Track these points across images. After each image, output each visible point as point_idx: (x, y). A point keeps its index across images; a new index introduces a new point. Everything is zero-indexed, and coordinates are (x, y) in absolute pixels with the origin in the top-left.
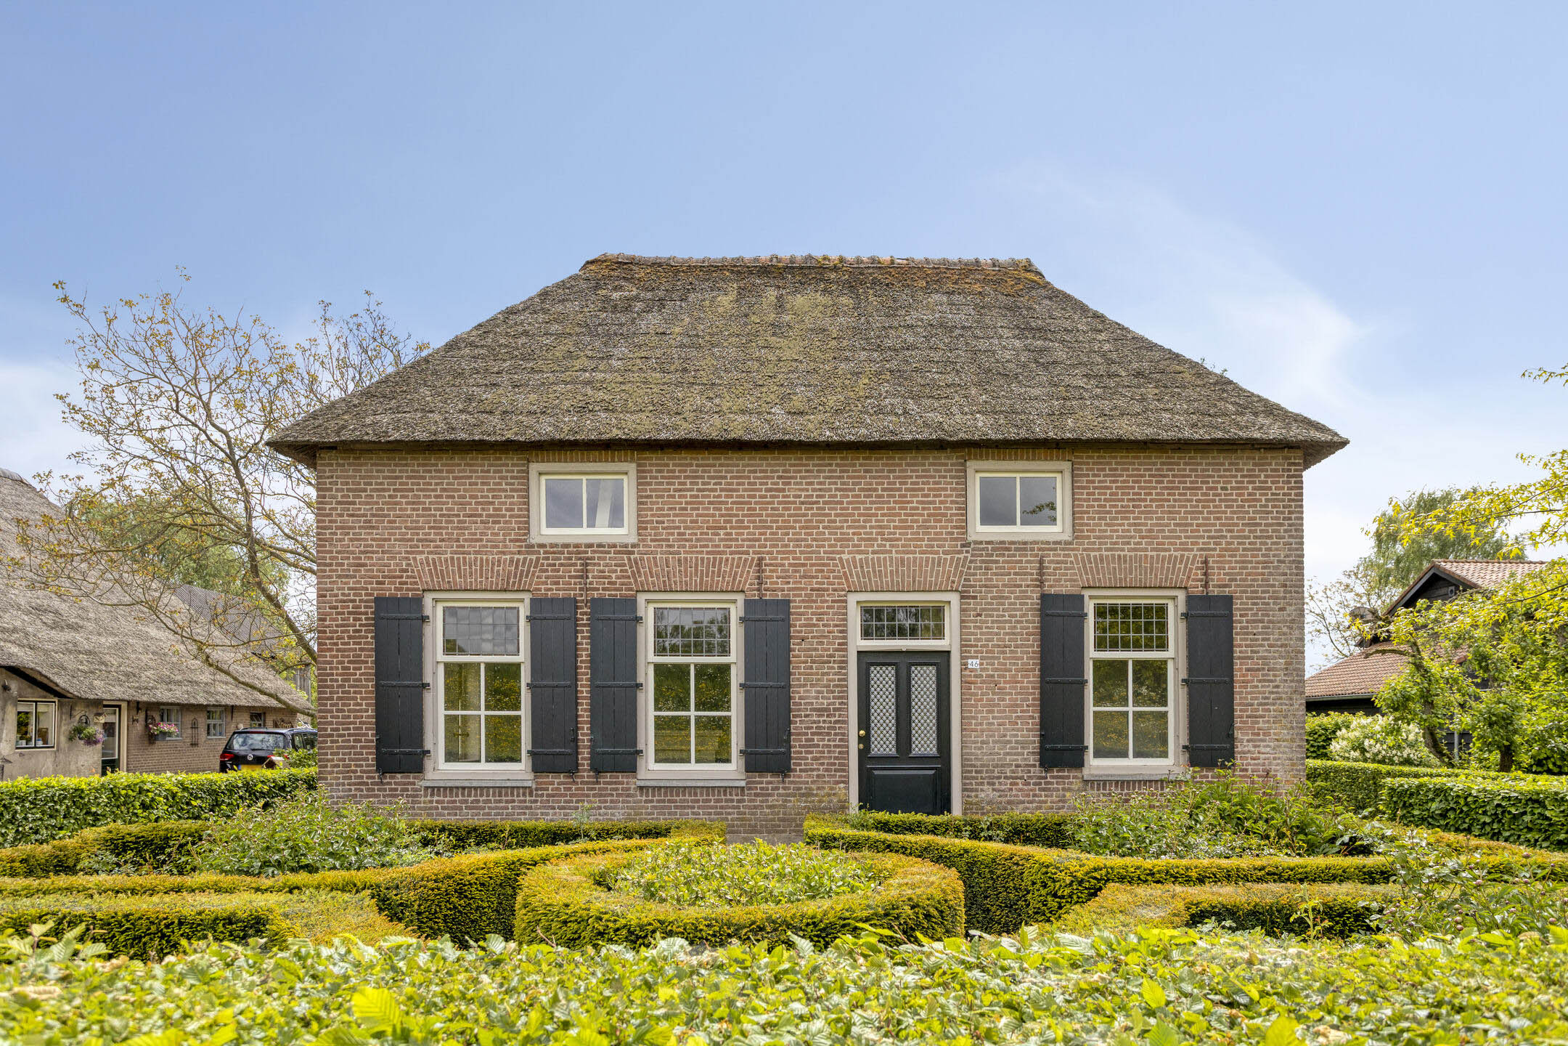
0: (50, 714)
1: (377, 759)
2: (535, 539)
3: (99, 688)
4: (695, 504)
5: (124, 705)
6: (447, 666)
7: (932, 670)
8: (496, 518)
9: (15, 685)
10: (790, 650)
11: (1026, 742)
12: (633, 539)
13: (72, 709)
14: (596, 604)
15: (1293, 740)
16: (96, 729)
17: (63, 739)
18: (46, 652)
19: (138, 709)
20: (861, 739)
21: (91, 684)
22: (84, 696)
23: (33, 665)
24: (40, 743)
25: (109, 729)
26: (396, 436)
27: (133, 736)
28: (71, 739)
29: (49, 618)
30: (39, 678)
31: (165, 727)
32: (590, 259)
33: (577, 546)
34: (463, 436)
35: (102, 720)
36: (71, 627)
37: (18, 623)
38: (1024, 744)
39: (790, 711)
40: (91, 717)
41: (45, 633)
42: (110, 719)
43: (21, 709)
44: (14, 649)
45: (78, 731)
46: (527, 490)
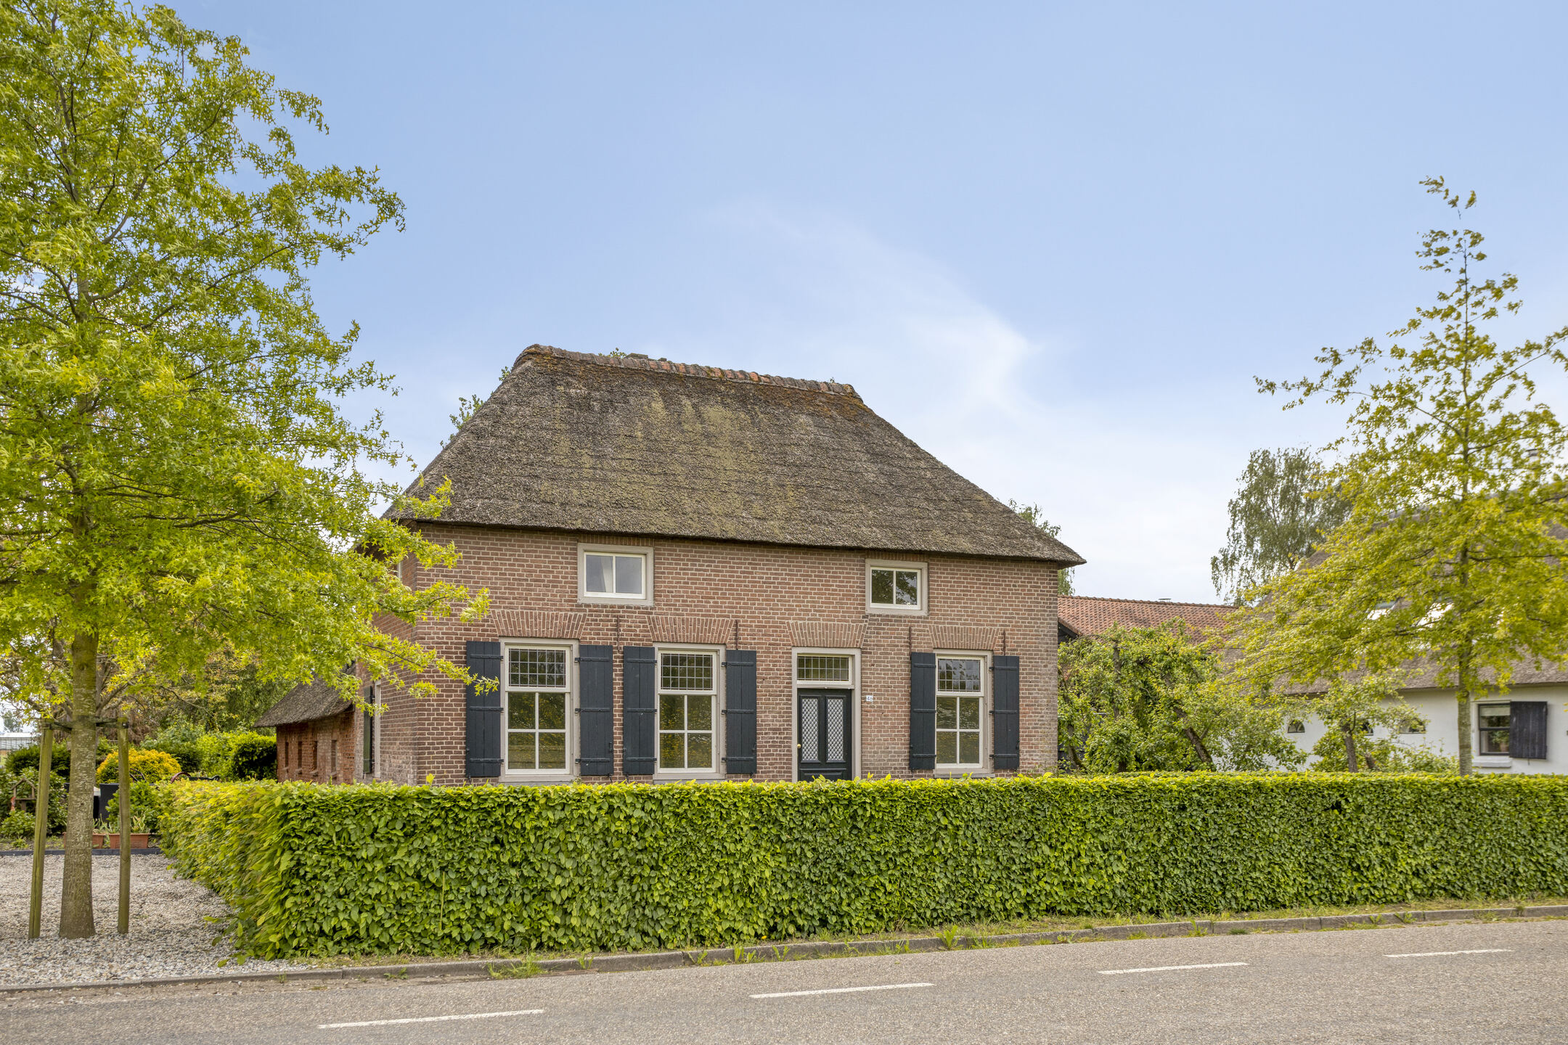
1: (466, 767)
2: (581, 600)
4: (694, 580)
6: (512, 694)
7: (841, 702)
8: (555, 583)
10: (756, 687)
12: (650, 603)
14: (627, 651)
15: (1051, 751)
20: (798, 751)
33: (612, 607)
38: (901, 754)
39: (756, 730)
46: (574, 563)
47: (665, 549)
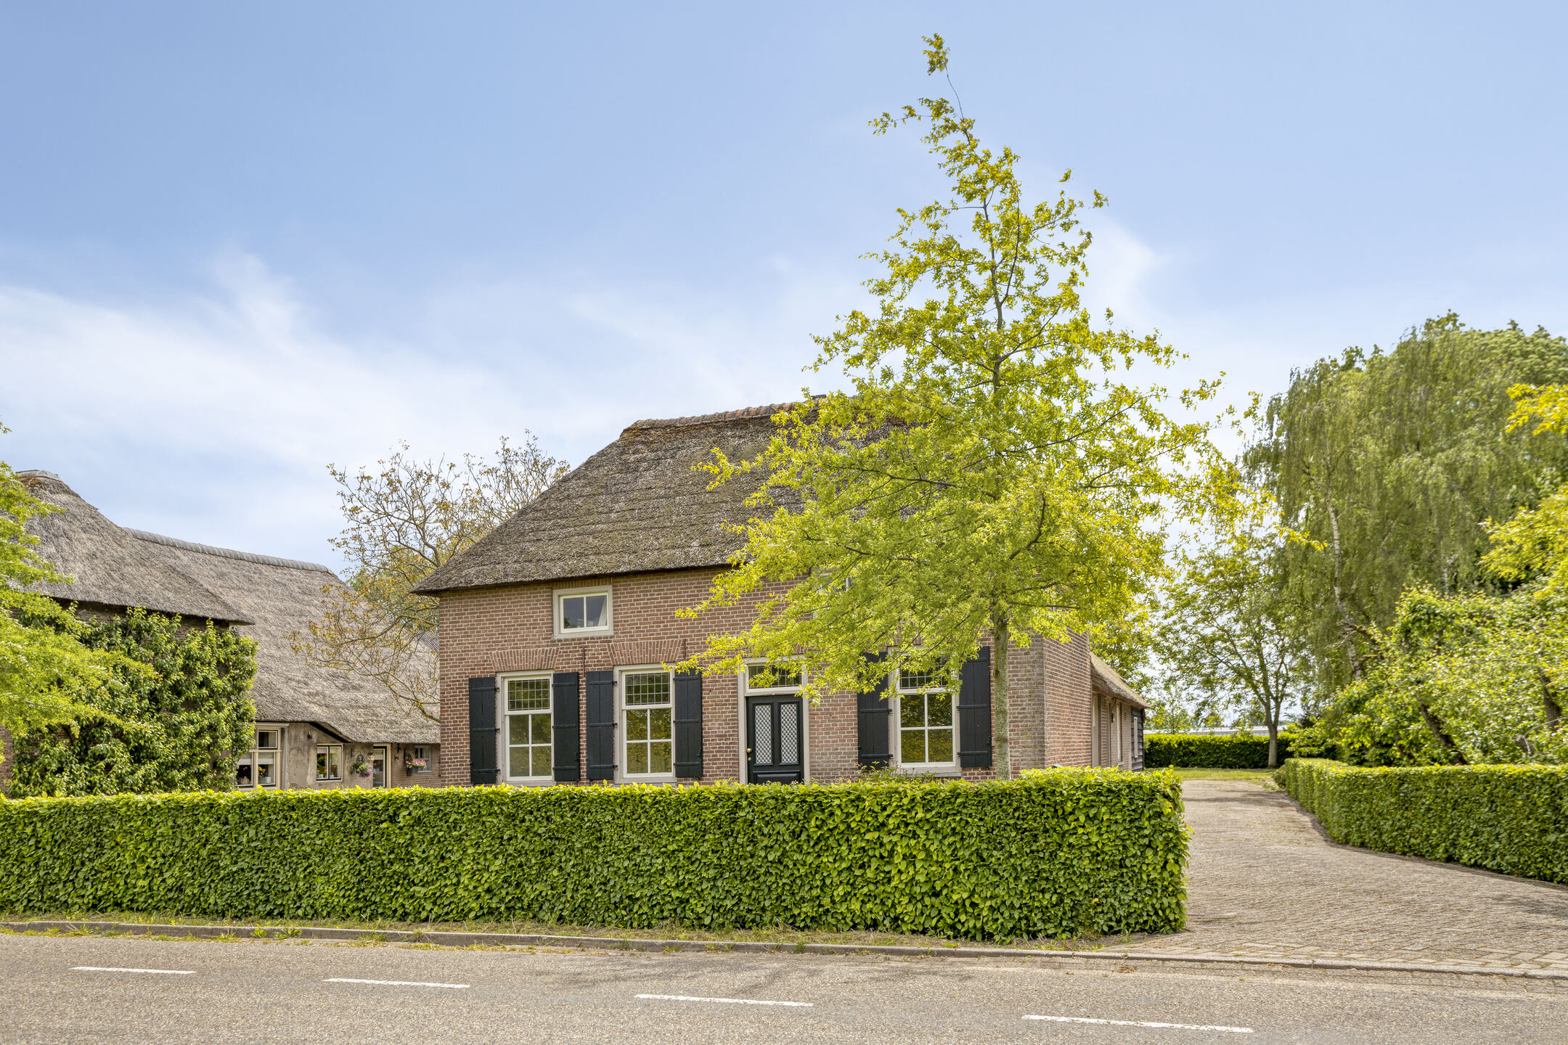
0: (337, 755)
1: (471, 776)
2: (557, 636)
3: (372, 734)
4: (646, 608)
5: (389, 746)
6: (512, 717)
7: (794, 707)
8: (534, 625)
9: (315, 734)
10: (702, 698)
11: (850, 753)
12: (611, 633)
13: (352, 750)
14: (590, 675)
15: (1035, 747)
16: (368, 766)
17: (347, 773)
18: (336, 708)
19: (399, 749)
20: (748, 754)
21: (365, 731)
22: (359, 740)
23: (325, 720)
24: (332, 777)
25: (378, 765)
26: (476, 582)
27: (395, 770)
28: (351, 773)
29: (340, 682)
30: (330, 729)
31: (416, 762)
32: (625, 427)
33: (579, 639)
34: (511, 579)
35: (373, 758)
36: (354, 688)
37: (319, 689)
38: (849, 755)
39: (702, 737)
40: (365, 756)
41: (338, 695)
42: (379, 757)
43: (320, 751)
44: (315, 709)
45: (356, 766)
46: (552, 607)
47: (622, 583)
